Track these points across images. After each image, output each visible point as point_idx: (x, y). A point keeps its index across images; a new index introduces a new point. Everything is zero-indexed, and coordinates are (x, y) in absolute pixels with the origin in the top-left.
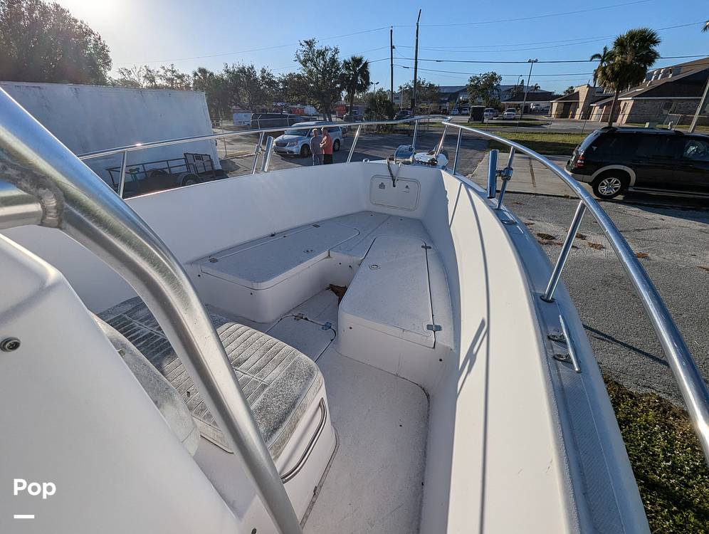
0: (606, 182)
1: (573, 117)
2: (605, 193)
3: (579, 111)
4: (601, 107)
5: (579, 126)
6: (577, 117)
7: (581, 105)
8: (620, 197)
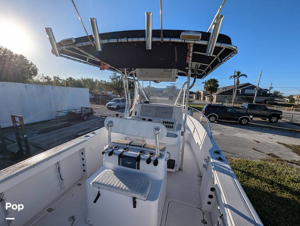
0: (211, 118)
1: (200, 99)
2: (212, 120)
3: (202, 98)
4: (208, 97)
5: (203, 102)
6: (201, 100)
7: (202, 96)
8: (216, 122)
